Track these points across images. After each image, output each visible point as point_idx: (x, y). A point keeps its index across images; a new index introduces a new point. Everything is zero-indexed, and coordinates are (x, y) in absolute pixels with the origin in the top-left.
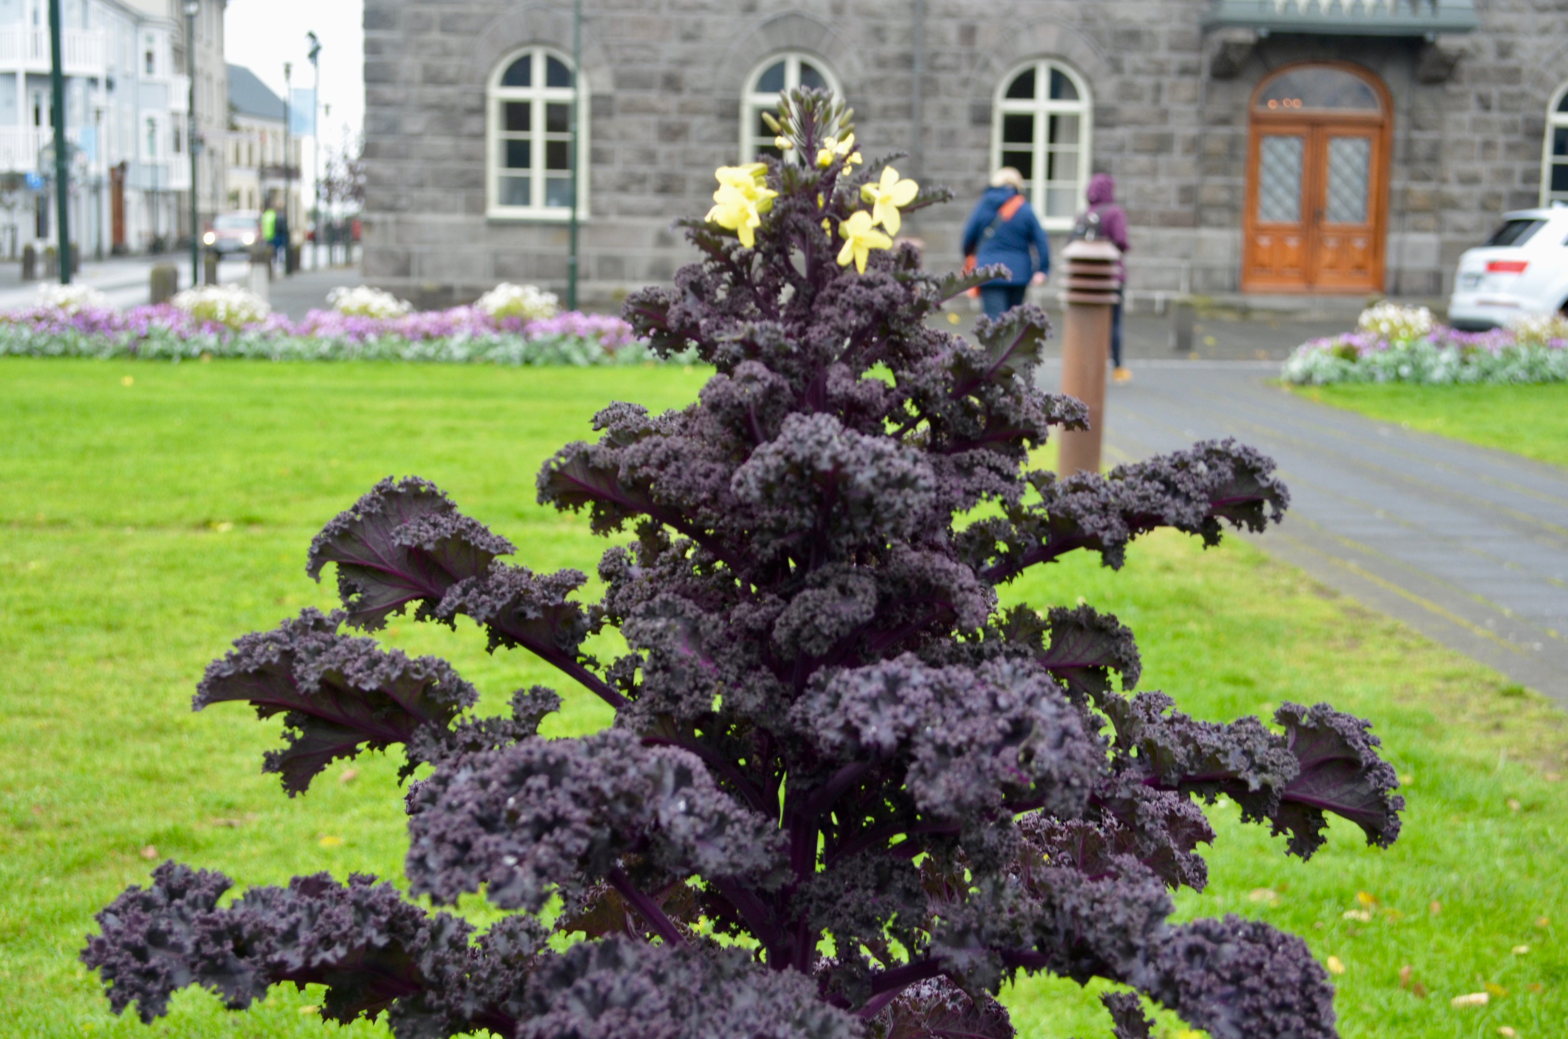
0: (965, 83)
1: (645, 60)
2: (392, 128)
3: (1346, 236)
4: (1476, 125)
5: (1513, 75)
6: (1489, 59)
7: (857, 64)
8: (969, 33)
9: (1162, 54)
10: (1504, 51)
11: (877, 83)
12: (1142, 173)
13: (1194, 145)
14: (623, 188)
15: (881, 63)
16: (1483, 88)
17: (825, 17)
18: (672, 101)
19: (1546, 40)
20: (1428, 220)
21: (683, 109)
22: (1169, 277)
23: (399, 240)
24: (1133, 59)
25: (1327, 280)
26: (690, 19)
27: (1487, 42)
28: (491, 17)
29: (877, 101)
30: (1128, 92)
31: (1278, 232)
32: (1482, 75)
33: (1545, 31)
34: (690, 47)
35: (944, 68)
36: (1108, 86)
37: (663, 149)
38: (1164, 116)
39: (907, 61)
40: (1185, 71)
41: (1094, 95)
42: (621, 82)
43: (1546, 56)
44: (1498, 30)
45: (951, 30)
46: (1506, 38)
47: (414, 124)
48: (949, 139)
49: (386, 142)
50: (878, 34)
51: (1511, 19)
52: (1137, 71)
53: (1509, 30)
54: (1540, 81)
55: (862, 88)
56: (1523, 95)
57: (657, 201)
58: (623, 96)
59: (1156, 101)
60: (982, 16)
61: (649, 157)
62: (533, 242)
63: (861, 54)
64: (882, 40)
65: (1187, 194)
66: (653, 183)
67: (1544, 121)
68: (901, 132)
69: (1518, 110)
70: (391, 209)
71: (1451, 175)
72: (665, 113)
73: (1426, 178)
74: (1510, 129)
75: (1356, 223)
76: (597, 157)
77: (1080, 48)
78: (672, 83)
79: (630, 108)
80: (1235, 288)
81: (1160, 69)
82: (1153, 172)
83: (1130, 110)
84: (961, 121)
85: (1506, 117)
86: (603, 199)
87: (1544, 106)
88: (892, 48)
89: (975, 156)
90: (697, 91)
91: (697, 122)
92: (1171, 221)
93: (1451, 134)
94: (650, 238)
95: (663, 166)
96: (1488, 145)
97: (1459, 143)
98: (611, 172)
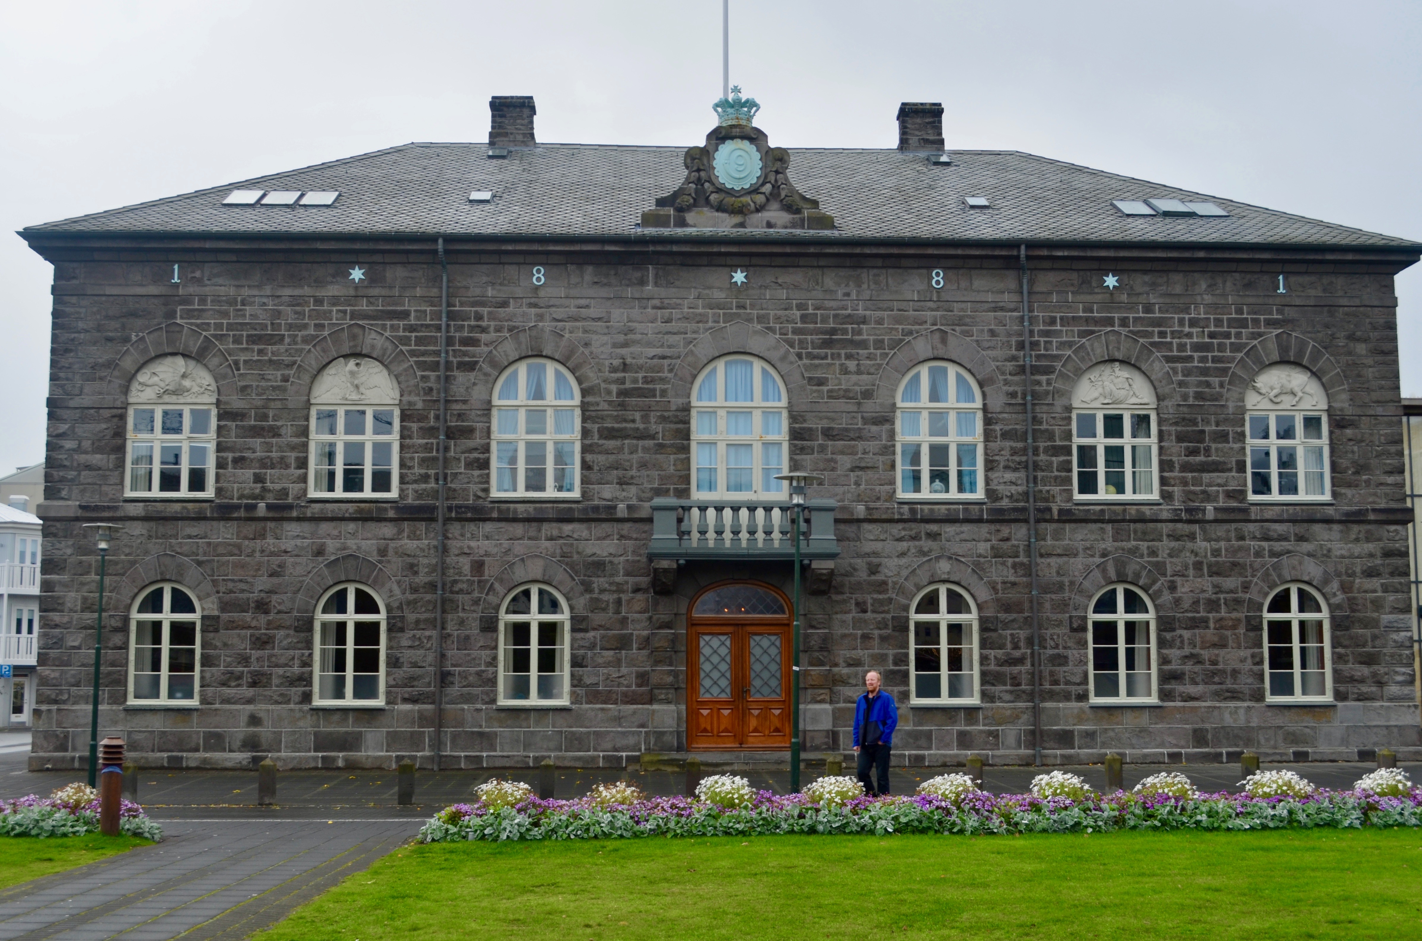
0: (476, 602)
1: (243, 591)
2: (59, 643)
3: (766, 706)
4: (857, 623)
5: (882, 586)
6: (863, 575)
7: (397, 591)
8: (478, 566)
9: (620, 579)
10: (874, 570)
11: (412, 604)
12: (608, 664)
13: (646, 643)
14: (224, 684)
15: (414, 590)
16: (859, 597)
17: (374, 558)
18: (263, 619)
19: (903, 561)
20: (824, 693)
21: (269, 625)
22: (631, 740)
23: (59, 724)
24: (599, 582)
25: (753, 741)
26: (276, 560)
27: (860, 563)
28: (133, 563)
29: (411, 617)
30: (596, 605)
31: (716, 704)
32: (858, 587)
33: (902, 554)
34: (275, 580)
35: (461, 591)
36: (581, 602)
37: (255, 654)
38: (624, 621)
39: (432, 586)
40: (637, 590)
41: (572, 608)
42: (225, 607)
43: (905, 573)
44: (868, 555)
45: (465, 564)
46: (875, 560)
47: (74, 640)
48: (465, 642)
49: (53, 653)
50: (412, 568)
51: (878, 546)
52: (602, 591)
53: (876, 554)
54: (901, 590)
55: (400, 607)
56: (890, 600)
57: (250, 692)
58: (225, 616)
59: (618, 612)
60: (487, 554)
61: (245, 660)
62: (157, 724)
63: (399, 582)
64: (416, 573)
65: (643, 678)
66: (247, 679)
67: (907, 619)
68: (429, 638)
69: (888, 612)
70: (56, 702)
71: (841, 661)
72: (256, 628)
73: (822, 664)
74: (882, 625)
75: (774, 697)
76: (206, 661)
77: (560, 575)
78: (262, 607)
79: (232, 625)
80: (679, 749)
81: (619, 589)
82: (617, 663)
83: (598, 618)
84: (474, 630)
85: (879, 617)
86: (210, 690)
87: (906, 608)
88: (422, 579)
89: (486, 655)
90: (279, 612)
91: (280, 634)
92: (631, 699)
93: (838, 631)
94: (244, 719)
95: (255, 667)
96: (866, 637)
97: (844, 636)
98: (216, 672)
